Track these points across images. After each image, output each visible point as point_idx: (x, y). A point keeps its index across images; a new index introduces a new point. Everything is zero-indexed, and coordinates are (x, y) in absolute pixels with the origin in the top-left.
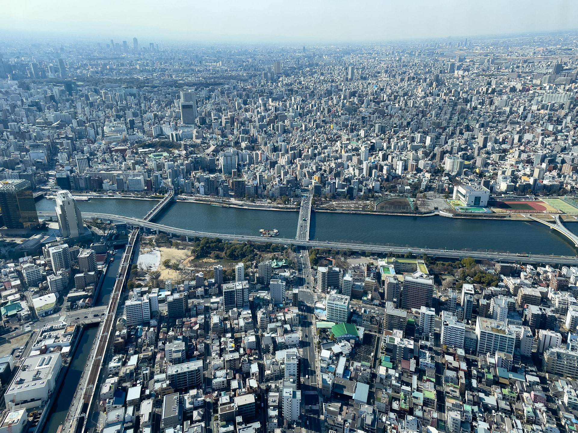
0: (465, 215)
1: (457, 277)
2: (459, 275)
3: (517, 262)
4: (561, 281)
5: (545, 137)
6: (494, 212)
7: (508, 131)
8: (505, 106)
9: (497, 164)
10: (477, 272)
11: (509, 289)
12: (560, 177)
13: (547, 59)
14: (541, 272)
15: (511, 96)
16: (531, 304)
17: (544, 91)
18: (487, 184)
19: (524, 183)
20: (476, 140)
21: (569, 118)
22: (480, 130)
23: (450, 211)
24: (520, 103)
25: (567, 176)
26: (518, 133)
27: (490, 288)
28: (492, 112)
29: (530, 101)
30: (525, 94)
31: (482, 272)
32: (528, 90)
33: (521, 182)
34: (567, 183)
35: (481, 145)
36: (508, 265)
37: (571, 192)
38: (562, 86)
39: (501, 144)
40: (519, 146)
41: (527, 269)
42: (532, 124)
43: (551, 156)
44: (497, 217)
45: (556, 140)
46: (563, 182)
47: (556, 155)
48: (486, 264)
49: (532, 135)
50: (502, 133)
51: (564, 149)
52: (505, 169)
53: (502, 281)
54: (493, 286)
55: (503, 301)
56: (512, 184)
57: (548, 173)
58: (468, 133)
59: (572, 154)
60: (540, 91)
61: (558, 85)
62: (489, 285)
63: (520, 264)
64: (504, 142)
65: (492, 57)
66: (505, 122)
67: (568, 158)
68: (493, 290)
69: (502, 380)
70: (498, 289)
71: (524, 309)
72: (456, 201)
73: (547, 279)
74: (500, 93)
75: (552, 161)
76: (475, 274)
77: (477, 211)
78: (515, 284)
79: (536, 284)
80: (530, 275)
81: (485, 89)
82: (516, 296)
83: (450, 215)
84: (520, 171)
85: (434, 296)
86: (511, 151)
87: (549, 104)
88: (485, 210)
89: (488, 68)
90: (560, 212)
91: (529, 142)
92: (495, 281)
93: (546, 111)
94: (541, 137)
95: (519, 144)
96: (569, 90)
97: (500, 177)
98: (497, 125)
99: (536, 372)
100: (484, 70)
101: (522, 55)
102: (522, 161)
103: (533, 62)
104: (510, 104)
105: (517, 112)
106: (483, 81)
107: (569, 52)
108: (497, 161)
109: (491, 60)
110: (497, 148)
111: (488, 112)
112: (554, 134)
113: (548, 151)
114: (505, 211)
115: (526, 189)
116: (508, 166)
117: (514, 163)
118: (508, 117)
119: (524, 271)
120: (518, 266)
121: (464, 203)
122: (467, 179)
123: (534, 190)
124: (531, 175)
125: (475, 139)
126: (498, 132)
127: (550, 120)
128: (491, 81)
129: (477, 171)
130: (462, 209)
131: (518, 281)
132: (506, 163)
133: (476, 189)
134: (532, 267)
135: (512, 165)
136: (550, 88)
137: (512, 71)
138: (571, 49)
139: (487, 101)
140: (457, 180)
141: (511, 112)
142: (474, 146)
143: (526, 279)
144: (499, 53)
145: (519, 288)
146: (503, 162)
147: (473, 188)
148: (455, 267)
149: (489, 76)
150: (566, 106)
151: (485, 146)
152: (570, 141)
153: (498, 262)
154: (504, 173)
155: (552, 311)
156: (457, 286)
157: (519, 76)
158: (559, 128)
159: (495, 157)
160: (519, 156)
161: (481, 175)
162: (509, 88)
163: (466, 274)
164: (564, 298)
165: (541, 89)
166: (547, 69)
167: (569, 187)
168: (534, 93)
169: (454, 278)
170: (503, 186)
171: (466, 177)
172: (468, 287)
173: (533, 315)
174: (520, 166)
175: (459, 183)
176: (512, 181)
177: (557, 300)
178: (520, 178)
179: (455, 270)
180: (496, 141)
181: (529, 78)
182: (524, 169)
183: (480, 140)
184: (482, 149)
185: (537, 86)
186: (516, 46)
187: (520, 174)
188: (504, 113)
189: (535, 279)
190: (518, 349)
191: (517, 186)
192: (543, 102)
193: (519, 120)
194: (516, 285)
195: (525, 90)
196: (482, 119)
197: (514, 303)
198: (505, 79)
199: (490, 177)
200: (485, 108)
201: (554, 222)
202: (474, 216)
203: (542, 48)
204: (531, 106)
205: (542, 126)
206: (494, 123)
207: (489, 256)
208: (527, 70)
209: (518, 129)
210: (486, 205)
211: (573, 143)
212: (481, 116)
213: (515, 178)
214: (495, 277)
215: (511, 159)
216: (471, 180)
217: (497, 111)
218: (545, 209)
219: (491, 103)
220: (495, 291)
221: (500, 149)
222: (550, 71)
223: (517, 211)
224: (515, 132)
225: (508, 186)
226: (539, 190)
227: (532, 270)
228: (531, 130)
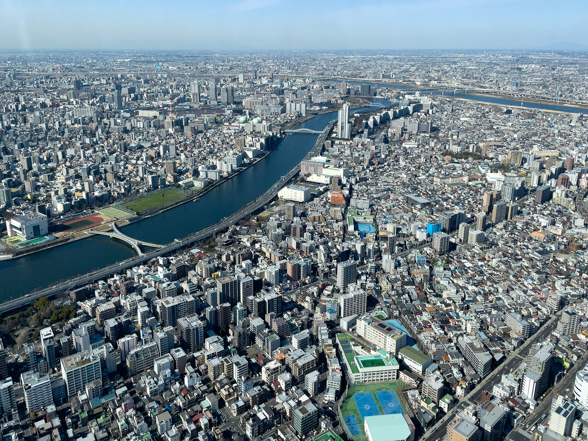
0: (27, 251)
1: (33, 326)
2: (34, 322)
3: (90, 282)
4: (127, 284)
5: (85, 150)
6: (57, 238)
7: (50, 148)
8: (41, 123)
9: (48, 184)
10: (53, 309)
11: (87, 313)
12: (107, 186)
13: (66, 75)
14: (112, 283)
15: (43, 112)
16: (109, 319)
17: (72, 106)
18: (42, 209)
19: (78, 200)
20: (19, 163)
21: (100, 130)
22: (21, 151)
23: (7, 251)
24: (54, 119)
25: (112, 184)
26: (60, 149)
27: (70, 321)
28: (28, 130)
29: (63, 116)
30: (56, 110)
31: (58, 308)
32: (58, 105)
33: (75, 199)
34: (113, 191)
35: (26, 167)
36: (81, 289)
37: (118, 198)
38: (87, 101)
39: (46, 163)
40: (65, 163)
41: (100, 286)
42: (71, 138)
43: (94, 168)
44: (61, 242)
45: (95, 151)
46: (110, 190)
47: (98, 166)
48: (61, 297)
49: (73, 150)
50: (44, 151)
51: (103, 160)
52: (57, 189)
53: (80, 307)
54: (72, 317)
55: (83, 329)
56: (68, 203)
57: (96, 184)
58: (7, 156)
59: (111, 163)
60: (70, 106)
61: (83, 100)
62: (68, 318)
63: (92, 284)
64: (49, 160)
65: (13, 72)
66: (44, 139)
67: (108, 167)
68: (72, 322)
69: (96, 411)
70: (78, 318)
71: (104, 327)
72: (12, 238)
73: (117, 288)
74: (32, 110)
75: (97, 173)
76: (51, 313)
77: (39, 242)
78: (91, 305)
79: (110, 296)
80: (103, 290)
81: (14, 106)
82: (95, 317)
83: (10, 256)
84: (72, 188)
85: (10, 361)
86: (59, 169)
87: (80, 118)
88: (47, 238)
89: (12, 84)
90: (115, 219)
91: (72, 157)
92: (73, 311)
93: (80, 125)
94: (82, 151)
95: (64, 160)
96: (93, 104)
97: (54, 198)
98: (38, 143)
99: (123, 382)
100: (7, 86)
101: (43, 71)
102: (71, 177)
103: (55, 78)
104: (45, 121)
105: (54, 128)
106: (10, 97)
107: (82, 69)
108: (47, 181)
109: (12, 75)
110: (44, 168)
111: (24, 131)
112: (92, 146)
113: (91, 163)
114: (68, 233)
115: (81, 204)
116: (59, 185)
117: (64, 181)
118: (46, 134)
119: (97, 289)
120: (91, 285)
121: (22, 237)
122: (19, 209)
123: (89, 203)
124: (83, 189)
125: (17, 161)
126: (40, 151)
127: (85, 133)
128: (18, 97)
129: (29, 197)
130: (21, 245)
131: (94, 301)
132: (57, 182)
133: (31, 218)
134: (103, 282)
135: (63, 183)
136: (77, 103)
137: (38, 87)
138: (84, 67)
139: (20, 119)
140: (8, 213)
141: (48, 129)
142: (18, 169)
143: (100, 296)
144: (19, 68)
145: (96, 307)
146: (53, 182)
147: (28, 218)
148: (28, 316)
149: (15, 92)
150: (95, 119)
151: (30, 168)
152: (106, 151)
153: (72, 290)
154: (56, 193)
155: (125, 316)
156: (34, 337)
157: (46, 92)
158: (95, 140)
159: (43, 177)
160: (68, 173)
161: (34, 200)
162: (39, 103)
163: (42, 318)
164: (133, 299)
165: (69, 104)
166: (69, 84)
167: (116, 194)
168: (65, 108)
169: (29, 329)
170: (60, 207)
171: (18, 207)
172: (46, 332)
173: (112, 329)
174: (71, 182)
175: (11, 216)
176: (67, 200)
177: (128, 304)
178: (74, 195)
179: (28, 319)
180: (41, 161)
181: (56, 93)
182: (75, 185)
183: (23, 161)
184: (27, 171)
185: (65, 101)
186: (34, 61)
187: (73, 190)
188: (41, 129)
189: (108, 292)
190: (105, 370)
191: (73, 203)
192: (75, 117)
193: (58, 136)
194: (93, 306)
195: (55, 105)
196: (19, 139)
197: (94, 326)
198: (33, 95)
199: (44, 201)
200: (20, 127)
201: (112, 231)
202: (37, 248)
203: (58, 65)
204: (65, 120)
205: (80, 139)
206: (33, 141)
207: (61, 287)
208: (52, 86)
209: (59, 146)
210: (47, 232)
211: (109, 153)
212: (18, 136)
213: (69, 196)
214: (72, 307)
215: (61, 178)
216: (24, 209)
217: (34, 129)
218: (102, 220)
219: (25, 121)
220: (75, 322)
221: (47, 169)
222: (72, 86)
223: (79, 229)
224: (57, 149)
225: (64, 206)
226: (93, 203)
227: (104, 284)
228: (71, 145)
